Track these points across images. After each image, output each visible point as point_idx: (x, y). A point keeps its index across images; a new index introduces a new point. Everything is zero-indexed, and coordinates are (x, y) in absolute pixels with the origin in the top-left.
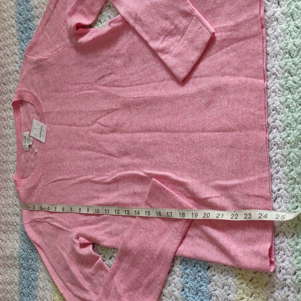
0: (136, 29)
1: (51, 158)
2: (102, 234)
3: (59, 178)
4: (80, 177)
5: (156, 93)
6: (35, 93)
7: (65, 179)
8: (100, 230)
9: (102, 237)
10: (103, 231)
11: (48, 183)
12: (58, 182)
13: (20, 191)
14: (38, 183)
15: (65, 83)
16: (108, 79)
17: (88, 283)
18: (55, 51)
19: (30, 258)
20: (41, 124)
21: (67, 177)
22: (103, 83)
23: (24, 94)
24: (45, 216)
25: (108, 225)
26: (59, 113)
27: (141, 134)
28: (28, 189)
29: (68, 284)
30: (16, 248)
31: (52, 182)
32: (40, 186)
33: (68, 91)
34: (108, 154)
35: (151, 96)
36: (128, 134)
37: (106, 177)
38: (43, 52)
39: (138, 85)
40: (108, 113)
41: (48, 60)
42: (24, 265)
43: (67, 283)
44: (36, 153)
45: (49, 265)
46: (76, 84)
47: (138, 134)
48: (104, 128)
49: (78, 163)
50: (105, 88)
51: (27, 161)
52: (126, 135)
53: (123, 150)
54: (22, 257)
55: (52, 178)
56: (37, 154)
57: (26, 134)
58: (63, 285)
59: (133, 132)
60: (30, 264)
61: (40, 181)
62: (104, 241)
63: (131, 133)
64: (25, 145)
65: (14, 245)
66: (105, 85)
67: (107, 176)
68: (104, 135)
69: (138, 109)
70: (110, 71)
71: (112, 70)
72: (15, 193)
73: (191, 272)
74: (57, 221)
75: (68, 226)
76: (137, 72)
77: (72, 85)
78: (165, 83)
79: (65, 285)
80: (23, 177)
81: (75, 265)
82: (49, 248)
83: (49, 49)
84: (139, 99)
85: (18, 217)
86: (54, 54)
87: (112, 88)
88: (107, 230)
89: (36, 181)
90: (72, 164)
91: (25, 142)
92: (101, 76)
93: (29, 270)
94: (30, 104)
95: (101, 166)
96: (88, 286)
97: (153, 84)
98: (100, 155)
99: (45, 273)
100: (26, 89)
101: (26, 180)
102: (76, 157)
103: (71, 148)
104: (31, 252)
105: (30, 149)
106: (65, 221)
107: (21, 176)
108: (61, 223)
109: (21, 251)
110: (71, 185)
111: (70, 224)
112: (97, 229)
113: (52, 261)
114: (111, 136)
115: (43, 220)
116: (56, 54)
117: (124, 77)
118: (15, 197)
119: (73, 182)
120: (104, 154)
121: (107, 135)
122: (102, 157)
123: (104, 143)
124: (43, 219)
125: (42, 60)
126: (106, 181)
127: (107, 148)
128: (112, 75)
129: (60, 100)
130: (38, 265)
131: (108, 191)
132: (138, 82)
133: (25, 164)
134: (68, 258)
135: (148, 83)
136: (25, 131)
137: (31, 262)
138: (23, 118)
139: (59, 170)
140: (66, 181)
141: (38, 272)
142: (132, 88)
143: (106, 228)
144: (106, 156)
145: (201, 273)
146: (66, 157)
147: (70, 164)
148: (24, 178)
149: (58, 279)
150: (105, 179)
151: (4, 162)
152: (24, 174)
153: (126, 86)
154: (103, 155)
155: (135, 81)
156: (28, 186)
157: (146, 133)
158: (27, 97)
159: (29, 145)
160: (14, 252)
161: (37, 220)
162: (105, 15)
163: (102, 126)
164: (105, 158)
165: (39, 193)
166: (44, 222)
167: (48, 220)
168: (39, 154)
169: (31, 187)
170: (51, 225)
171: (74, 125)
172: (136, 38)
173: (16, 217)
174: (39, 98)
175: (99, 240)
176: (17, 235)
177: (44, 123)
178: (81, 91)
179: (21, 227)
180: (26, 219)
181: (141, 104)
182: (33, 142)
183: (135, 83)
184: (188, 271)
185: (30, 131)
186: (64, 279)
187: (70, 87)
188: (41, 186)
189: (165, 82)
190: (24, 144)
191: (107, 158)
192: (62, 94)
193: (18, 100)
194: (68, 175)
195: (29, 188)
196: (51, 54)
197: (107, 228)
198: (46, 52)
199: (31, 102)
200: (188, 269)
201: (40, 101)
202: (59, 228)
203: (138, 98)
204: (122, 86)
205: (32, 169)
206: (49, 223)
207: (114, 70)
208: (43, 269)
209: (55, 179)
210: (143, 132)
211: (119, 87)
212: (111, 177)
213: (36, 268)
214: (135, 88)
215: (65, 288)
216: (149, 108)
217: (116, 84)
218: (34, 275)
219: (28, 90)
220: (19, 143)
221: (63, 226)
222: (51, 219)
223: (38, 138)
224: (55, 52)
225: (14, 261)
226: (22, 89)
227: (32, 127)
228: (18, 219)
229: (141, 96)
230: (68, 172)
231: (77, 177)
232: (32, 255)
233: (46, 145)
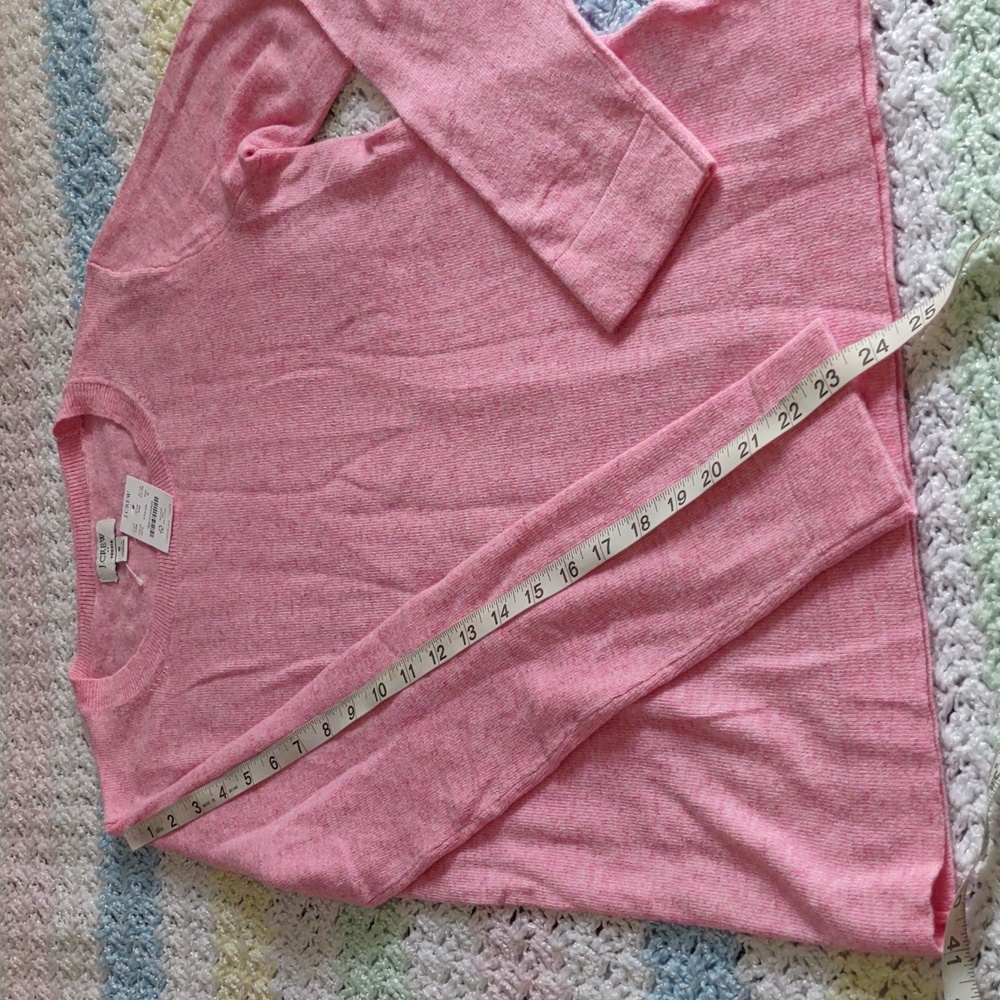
0: (453, 165)
1: (192, 602)
3: (222, 667)
4: (290, 662)
5: (531, 374)
6: (128, 391)
7: (242, 672)
11: (187, 685)
12: (218, 682)
13: (93, 718)
14: (151, 687)
15: (226, 348)
16: (367, 328)
18: (190, 245)
19: (135, 943)
20: (153, 490)
21: (248, 663)
22: (350, 342)
23: (92, 394)
26: (210, 450)
27: (487, 510)
28: (119, 708)
30: (87, 911)
31: (200, 683)
32: (160, 696)
33: (239, 374)
34: (381, 583)
35: (514, 382)
36: (444, 513)
38: (151, 251)
39: (467, 346)
40: (374, 444)
41: (169, 279)
42: (119, 967)
44: (141, 588)
46: (262, 351)
47: (479, 511)
48: (362, 494)
49: (283, 615)
50: (357, 359)
51: (113, 617)
52: (438, 515)
53: (430, 566)
54: (111, 939)
55: (199, 670)
56: (145, 591)
57: (105, 526)
59: (460, 507)
60: (139, 962)
61: (157, 681)
63: (453, 509)
64: (102, 564)
65: (79, 900)
66: (359, 350)
68: (363, 518)
69: (472, 429)
70: (372, 304)
71: (378, 300)
72: (78, 726)
73: (682, 971)
76: (464, 305)
77: (249, 354)
78: (560, 338)
80: (101, 672)
83: (170, 242)
84: (474, 395)
85: (90, 807)
86: (188, 256)
87: (381, 357)
89: (145, 681)
90: (262, 620)
91: (103, 553)
92: (344, 318)
93: (137, 985)
94: (114, 427)
95: (360, 621)
97: (518, 343)
98: (355, 584)
100: (100, 379)
101: (110, 678)
102: (276, 594)
103: (255, 565)
104: (138, 923)
105: (121, 577)
107: (93, 667)
109: (105, 919)
110: (263, 691)
114: (387, 520)
116: (192, 258)
117: (422, 322)
118: (78, 741)
119: (268, 678)
120: (368, 580)
121: (375, 518)
122: (361, 594)
123: (367, 547)
125: (146, 280)
127: (375, 563)
128: (380, 315)
129: (214, 407)
130: (164, 966)
132: (470, 338)
133: (105, 628)
135: (503, 339)
136: (101, 518)
137: (142, 956)
138: (91, 473)
139: (221, 640)
140: (246, 678)
141: (165, 991)
142: (448, 356)
144: (376, 588)
145: (715, 971)
146: (240, 597)
147: (256, 621)
148: (103, 676)
151: (36, 625)
152: (103, 660)
153: (427, 353)
154: (365, 587)
155: (459, 336)
156: (120, 700)
157: (503, 508)
158: (102, 406)
159: (117, 564)
160: (80, 926)
162: (347, 123)
163: (355, 488)
164: (370, 595)
165: (158, 721)
168: (152, 591)
169: (128, 703)
171: (265, 487)
172: (453, 193)
173: (82, 806)
174: (142, 405)
176: (87, 867)
177: (164, 486)
178: (282, 374)
179: (101, 838)
180: (117, 810)
181: (483, 410)
182: (128, 552)
183: (458, 341)
184: (670, 967)
185: (117, 516)
187: (242, 361)
188: (163, 698)
189: (559, 335)
190: (98, 562)
191: (378, 595)
192: (218, 388)
193: (73, 415)
194: (251, 657)
195: (123, 706)
196: (175, 259)
198: (159, 252)
199: (118, 419)
200: (671, 960)
201: (148, 413)
203: (471, 390)
204: (416, 353)
205: (131, 643)
207: (387, 300)
209: (206, 673)
210: (493, 505)
211: (406, 354)
213: (160, 976)
214: (458, 357)
216: (508, 423)
217: (394, 345)
219: (107, 382)
220: (82, 557)
223: (146, 538)
224: (189, 251)
225: (84, 954)
226: (85, 379)
227: (125, 503)
228: (90, 814)
229: (481, 383)
230: (250, 647)
231: (280, 664)
232: (144, 934)
233: (174, 558)
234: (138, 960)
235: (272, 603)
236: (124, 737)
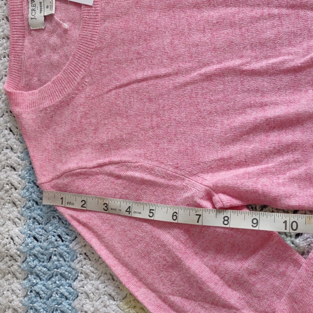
1: (113, 36)
2: (281, 181)
3: (140, 75)
4: (201, 67)
7: (157, 77)
8: (273, 173)
9: (283, 189)
10: (282, 177)
11: (105, 90)
12: (135, 86)
13: (24, 116)
14: (73, 94)
17: (235, 292)
19: (54, 252)
21: (163, 71)
24: (101, 161)
25: (296, 161)
28: (46, 109)
29: (176, 299)
30: (14, 235)
31: (116, 88)
32: (81, 99)
37: (286, 57)
42: (39, 269)
43: (171, 297)
44: (66, 31)
45: (116, 262)
49: (196, 37)
51: (39, 52)
54: (34, 251)
55: (117, 80)
56: (69, 32)
58: (160, 302)
60: (56, 265)
61: (79, 89)
62: (289, 196)
64: (33, 17)
65: (7, 230)
67: (289, 54)
72: (6, 122)
74: (137, 169)
75: (172, 176)
79: (165, 301)
80: (29, 87)
81: (195, 257)
82: (112, 227)
85: (15, 173)
88: (295, 172)
89: (69, 90)
90: (176, 42)
91: (33, 10)
93: (53, 279)
95: (269, 34)
96: (236, 299)
98: (265, 11)
99: (99, 282)
101: (36, 91)
102: (189, 24)
104: (56, 240)
105: (48, 25)
106: (163, 166)
107: (23, 84)
108: (150, 171)
109: (29, 240)
110: (176, 88)
111: (176, 170)
112: (264, 173)
113: (125, 254)
115: (93, 170)
119: (181, 79)
122: (271, 16)
124: (94, 167)
126: (287, 66)
130: (77, 266)
131: (295, 87)
133: (33, 59)
134: (176, 243)
137: (58, 260)
139: (137, 59)
140: (160, 82)
141: (77, 281)
143: (289, 169)
146: (157, 28)
147: (172, 43)
148: (30, 89)
149: (143, 290)
150: (283, 62)
152: (30, 80)
154: (276, 11)
156: (47, 103)
159: (45, 17)
160: (8, 245)
161: (78, 171)
164: (280, 16)
165: (79, 115)
166: (97, 174)
167: (111, 168)
168: (75, 33)
169: (53, 105)
170: (118, 177)
173: (8, 172)
175: (278, 196)
176: (11, 209)
179: (25, 191)
180: (45, 173)
182: (56, 8)
186: (161, 288)
188: (82, 100)
190: (30, 16)
191: (288, 15)
194: (165, 67)
195: (49, 107)
197: (294, 169)
202: (143, 182)
205: (54, 67)
206: (111, 174)
208: (93, 272)
209: (125, 81)
212: (304, 56)
213: (74, 273)
215: (166, 307)
218: (66, 287)
220: (14, 15)
221: (157, 176)
222: (116, 166)
225: (9, 263)
228: (16, 176)
230: (164, 60)
231: (193, 69)
232: (61, 247)
233: (98, 8)
234: (56, 263)
235: (186, 31)
236: (48, 127)
